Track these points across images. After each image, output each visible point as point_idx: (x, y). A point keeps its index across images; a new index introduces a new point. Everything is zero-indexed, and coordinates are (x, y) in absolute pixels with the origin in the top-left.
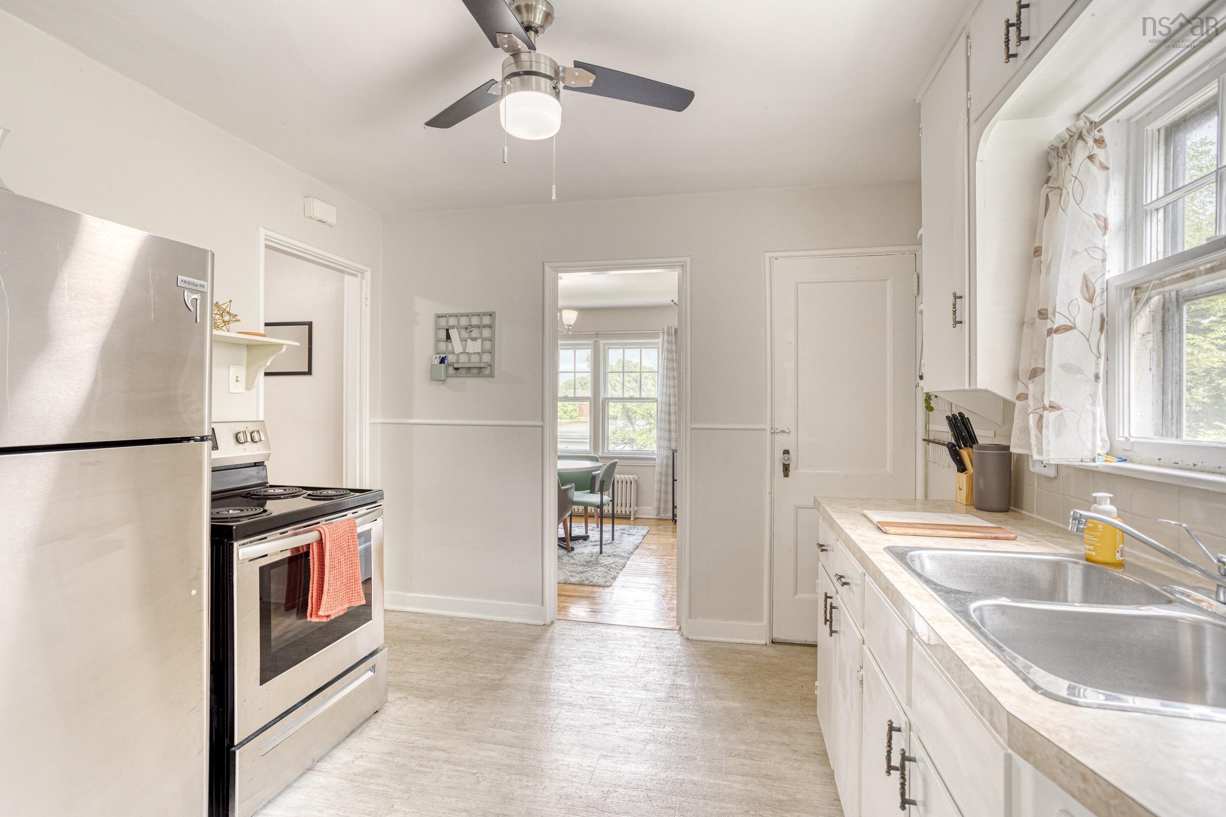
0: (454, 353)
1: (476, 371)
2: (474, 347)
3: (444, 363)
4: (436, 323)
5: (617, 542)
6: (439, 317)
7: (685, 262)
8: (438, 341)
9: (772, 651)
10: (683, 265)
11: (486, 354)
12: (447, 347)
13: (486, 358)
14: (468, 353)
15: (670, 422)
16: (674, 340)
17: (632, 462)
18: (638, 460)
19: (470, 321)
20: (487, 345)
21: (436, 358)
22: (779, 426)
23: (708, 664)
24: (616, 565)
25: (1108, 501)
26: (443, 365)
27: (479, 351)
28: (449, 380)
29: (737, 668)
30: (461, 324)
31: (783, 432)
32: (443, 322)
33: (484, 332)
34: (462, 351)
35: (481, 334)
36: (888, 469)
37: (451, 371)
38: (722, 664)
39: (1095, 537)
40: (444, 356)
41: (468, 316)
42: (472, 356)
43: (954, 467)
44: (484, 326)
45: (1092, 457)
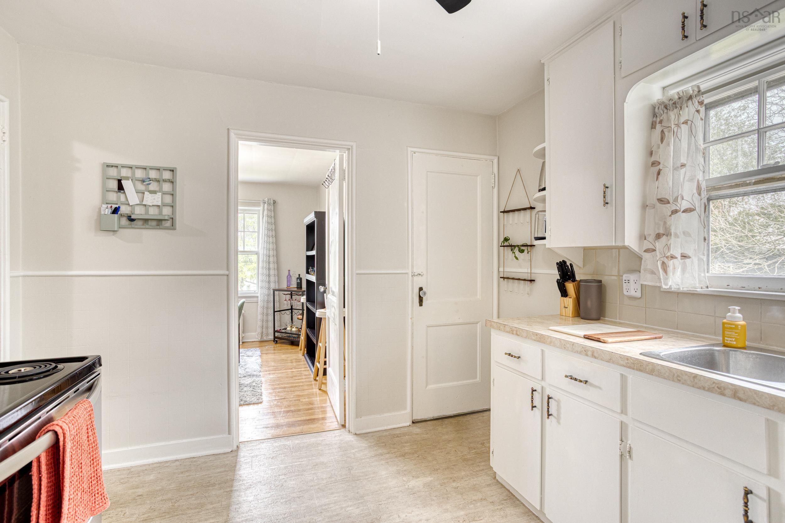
0: (129, 204)
1: (154, 223)
2: (151, 199)
3: (117, 214)
4: (104, 173)
5: (243, 364)
6: (108, 166)
7: (352, 147)
8: (106, 190)
9: (416, 429)
10: (349, 149)
11: (166, 207)
12: (119, 198)
13: (167, 211)
14: (145, 205)
15: (269, 269)
16: (272, 209)
17: (249, 299)
18: (251, 297)
19: (148, 174)
20: (168, 199)
21: (107, 208)
22: (416, 271)
23: (385, 451)
24: (256, 384)
25: (737, 311)
26: (116, 215)
27: (159, 203)
28: (121, 230)
29: (406, 448)
30: (136, 176)
31: (420, 274)
32: (113, 172)
33: (163, 186)
34: (138, 203)
35: (161, 188)
36: (478, 297)
37: (124, 221)
38: (394, 448)
39: (736, 333)
40: (117, 206)
41: (146, 169)
42: (150, 208)
43: (559, 293)
44: (165, 181)
45: (706, 286)
